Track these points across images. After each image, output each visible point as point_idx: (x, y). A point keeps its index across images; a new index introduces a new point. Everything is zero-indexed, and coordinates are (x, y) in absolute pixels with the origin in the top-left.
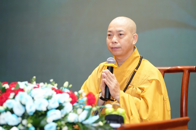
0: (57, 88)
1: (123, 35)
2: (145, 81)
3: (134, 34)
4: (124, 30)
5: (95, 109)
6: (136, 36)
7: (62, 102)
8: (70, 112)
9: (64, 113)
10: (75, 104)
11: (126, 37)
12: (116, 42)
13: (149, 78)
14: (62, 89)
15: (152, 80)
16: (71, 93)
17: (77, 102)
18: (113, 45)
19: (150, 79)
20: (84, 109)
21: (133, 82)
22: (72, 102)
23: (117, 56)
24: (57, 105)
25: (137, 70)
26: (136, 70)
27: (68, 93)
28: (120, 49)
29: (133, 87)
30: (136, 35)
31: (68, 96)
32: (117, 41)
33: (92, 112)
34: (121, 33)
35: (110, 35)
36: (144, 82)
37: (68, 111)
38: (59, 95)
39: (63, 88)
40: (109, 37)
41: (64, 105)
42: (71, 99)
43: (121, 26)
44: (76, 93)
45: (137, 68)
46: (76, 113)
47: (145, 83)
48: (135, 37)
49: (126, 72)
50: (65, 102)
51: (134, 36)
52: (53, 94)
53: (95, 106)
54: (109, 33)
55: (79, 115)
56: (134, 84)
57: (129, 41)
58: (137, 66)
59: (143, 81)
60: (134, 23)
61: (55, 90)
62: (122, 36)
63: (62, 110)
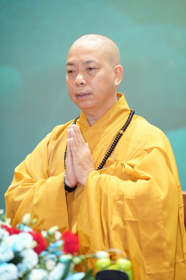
0: (10, 227)
1: (94, 69)
2: (140, 152)
3: (116, 67)
4: (96, 60)
5: (77, 260)
6: (120, 70)
7: (19, 248)
8: (34, 268)
9: (24, 270)
10: (43, 253)
11: (101, 73)
12: (83, 84)
13: (145, 146)
14: (20, 227)
15: (152, 149)
16: (35, 233)
17: (46, 250)
18: (78, 89)
19: (147, 147)
20: (58, 262)
21: (117, 154)
22: (37, 250)
23: (87, 109)
24: (10, 255)
25: (124, 131)
26: (122, 131)
27: (30, 233)
28: (91, 97)
29: (116, 163)
30: (119, 67)
31: (30, 237)
32: (84, 81)
33: (72, 266)
34: (92, 65)
35: (70, 72)
36: (136, 154)
37: (30, 266)
38: (15, 237)
39: (22, 226)
40: (71, 74)
41: (23, 254)
42: (34, 244)
43: (90, 52)
44: (44, 234)
45: (124, 128)
46: (45, 268)
47: (138, 156)
48: (118, 71)
49: (103, 136)
50: (24, 249)
51: (116, 69)
52: (3, 236)
53: (79, 255)
54: (70, 68)
55: (49, 271)
56: (119, 158)
57: (106, 80)
58: (123, 125)
59: (134, 151)
60: (115, 45)
61: (8, 230)
62: (93, 71)
63: (20, 265)
